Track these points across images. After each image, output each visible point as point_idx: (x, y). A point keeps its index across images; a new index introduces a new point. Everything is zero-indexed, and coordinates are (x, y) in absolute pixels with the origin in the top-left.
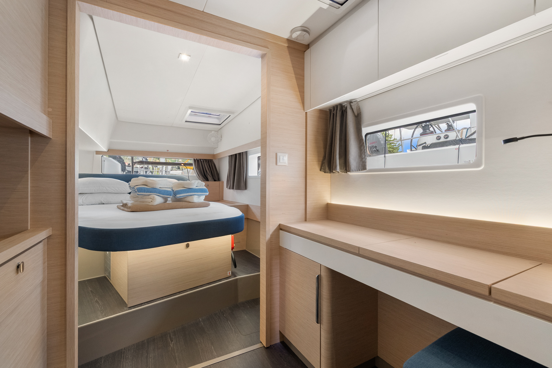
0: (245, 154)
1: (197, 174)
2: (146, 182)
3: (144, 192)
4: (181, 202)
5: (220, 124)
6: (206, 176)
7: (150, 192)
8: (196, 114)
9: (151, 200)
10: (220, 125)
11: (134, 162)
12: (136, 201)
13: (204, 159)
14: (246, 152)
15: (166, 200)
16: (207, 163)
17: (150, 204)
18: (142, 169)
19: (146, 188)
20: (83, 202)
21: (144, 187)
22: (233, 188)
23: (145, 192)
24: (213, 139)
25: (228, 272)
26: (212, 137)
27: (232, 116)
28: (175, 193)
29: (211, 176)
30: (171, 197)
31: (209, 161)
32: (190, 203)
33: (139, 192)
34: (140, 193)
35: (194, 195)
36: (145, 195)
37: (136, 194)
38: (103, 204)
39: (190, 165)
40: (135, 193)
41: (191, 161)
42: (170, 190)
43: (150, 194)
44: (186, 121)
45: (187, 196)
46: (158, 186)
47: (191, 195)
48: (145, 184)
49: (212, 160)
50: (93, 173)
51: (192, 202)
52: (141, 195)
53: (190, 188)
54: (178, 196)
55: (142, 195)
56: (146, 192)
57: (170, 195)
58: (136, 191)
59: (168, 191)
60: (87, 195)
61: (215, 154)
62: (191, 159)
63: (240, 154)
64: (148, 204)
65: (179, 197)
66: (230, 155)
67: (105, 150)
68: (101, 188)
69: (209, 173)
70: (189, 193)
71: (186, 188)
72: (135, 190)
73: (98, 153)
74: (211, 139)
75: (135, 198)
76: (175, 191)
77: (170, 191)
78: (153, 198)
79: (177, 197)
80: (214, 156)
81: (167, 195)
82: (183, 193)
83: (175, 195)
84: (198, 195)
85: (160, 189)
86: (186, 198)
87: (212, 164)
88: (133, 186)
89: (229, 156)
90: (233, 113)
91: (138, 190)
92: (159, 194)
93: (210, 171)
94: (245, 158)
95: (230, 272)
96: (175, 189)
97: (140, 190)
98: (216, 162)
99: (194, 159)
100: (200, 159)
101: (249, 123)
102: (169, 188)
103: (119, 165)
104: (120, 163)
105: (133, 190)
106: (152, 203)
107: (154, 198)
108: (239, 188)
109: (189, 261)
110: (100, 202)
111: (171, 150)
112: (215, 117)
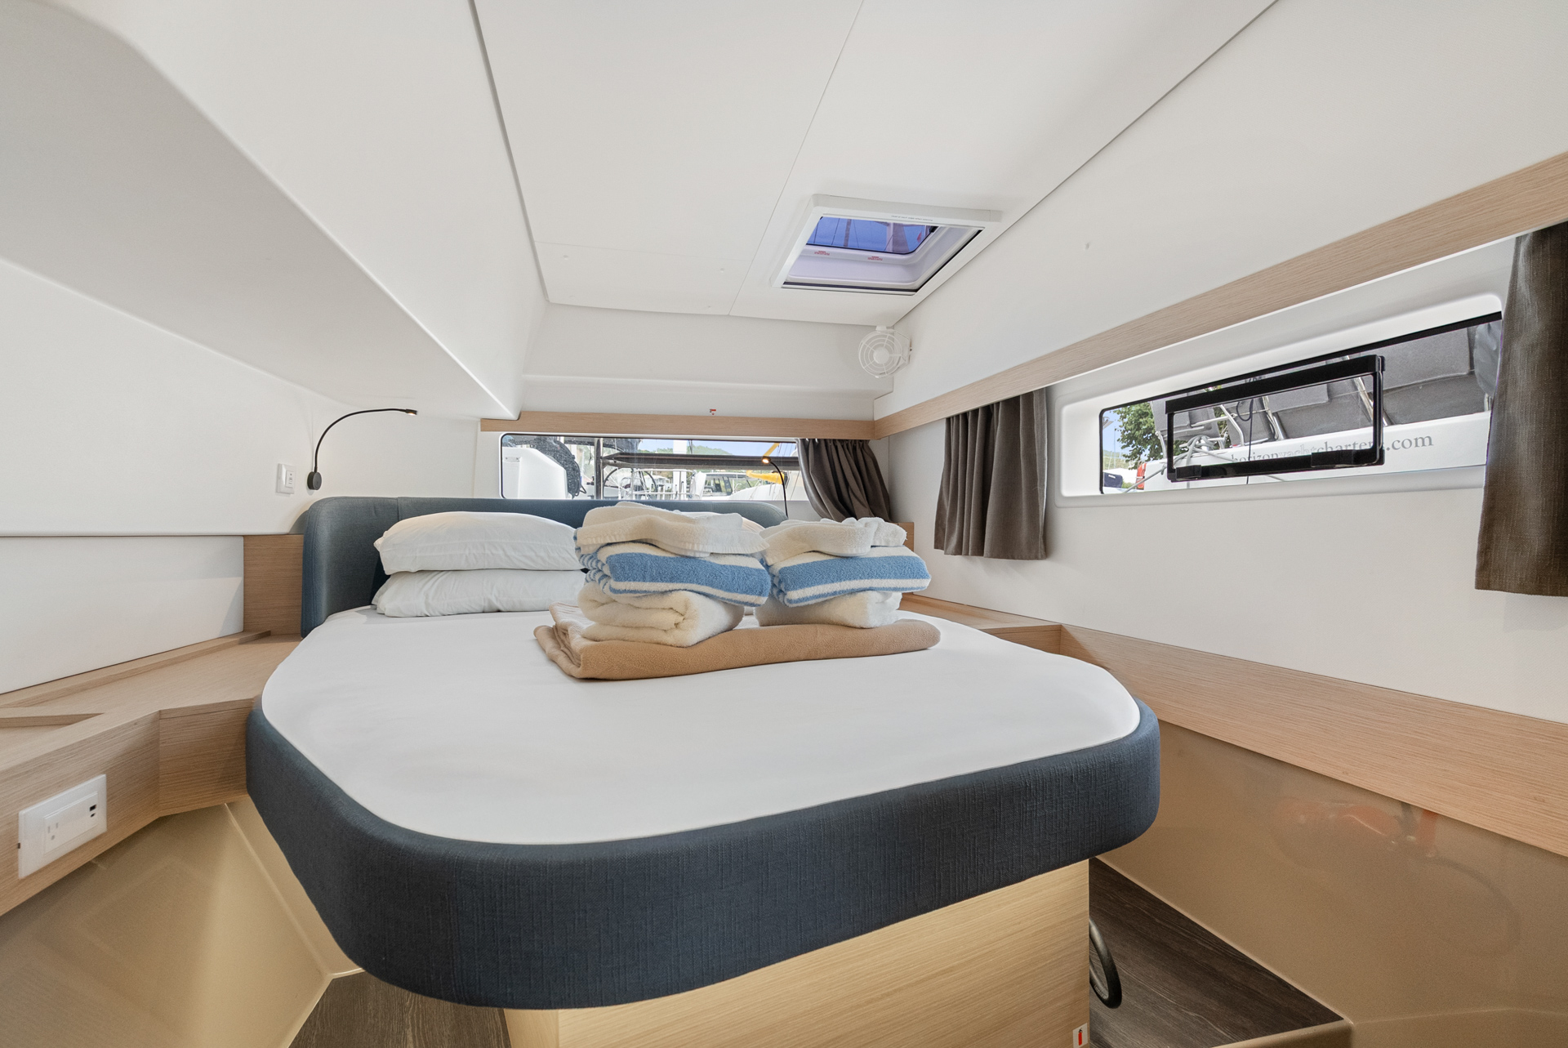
0: (1041, 402)
1: (813, 495)
2: (650, 524)
3: (644, 580)
4: (810, 628)
5: (917, 284)
6: (848, 501)
7: (672, 580)
8: (823, 252)
9: (672, 618)
10: (916, 291)
11: (601, 458)
12: (605, 623)
13: (839, 440)
14: (1047, 393)
15: (737, 612)
16: (849, 455)
17: (669, 639)
18: (628, 490)
19: (650, 556)
20: (427, 605)
21: (641, 556)
22: (979, 551)
23: (648, 577)
24: (880, 357)
25: (1076, 1032)
26: (875, 348)
27: (991, 230)
28: (780, 583)
29: (866, 503)
30: (763, 600)
31: (854, 449)
32: (850, 633)
33: (618, 579)
34: (622, 585)
35: (864, 590)
36: (647, 594)
37: (607, 587)
38: (499, 611)
39: (791, 463)
40: (602, 582)
41: (792, 450)
42: (755, 564)
43: (671, 586)
44: (785, 283)
45: (835, 593)
46: (702, 549)
47: (853, 592)
48: (644, 537)
49: (867, 441)
50: (475, 497)
51: (855, 628)
52: (629, 595)
53: (847, 558)
54: (794, 594)
55: (631, 592)
56: (653, 580)
57: (759, 590)
58: (606, 570)
59: (748, 572)
60: (441, 578)
61: (876, 419)
62: (793, 439)
63: (1012, 404)
64: (659, 640)
65: (800, 600)
66: (957, 416)
67: (509, 413)
68: (487, 552)
69: (858, 493)
70: (843, 583)
71: (832, 558)
72: (599, 566)
73: (488, 424)
74: (872, 358)
75: (603, 604)
76: (780, 572)
77: (758, 570)
78: (681, 609)
79: (790, 601)
80: (873, 426)
81: (746, 592)
82: (819, 584)
83: (775, 591)
84: (884, 589)
85: (714, 560)
86: (826, 606)
87: (865, 453)
88: (592, 550)
89: (949, 420)
90: (993, 214)
91: (613, 569)
92: (712, 585)
93: (862, 486)
94: (1042, 419)
95: (1085, 1028)
96: (780, 563)
97: (623, 568)
98: (878, 450)
99: (803, 441)
100: (825, 440)
101: (1088, 246)
102: (752, 555)
103: (560, 473)
104: (563, 465)
105: (594, 564)
106: (676, 632)
107: (687, 607)
108: (1008, 549)
109: (888, 995)
110: (485, 605)
111: (723, 410)
112: (893, 259)
